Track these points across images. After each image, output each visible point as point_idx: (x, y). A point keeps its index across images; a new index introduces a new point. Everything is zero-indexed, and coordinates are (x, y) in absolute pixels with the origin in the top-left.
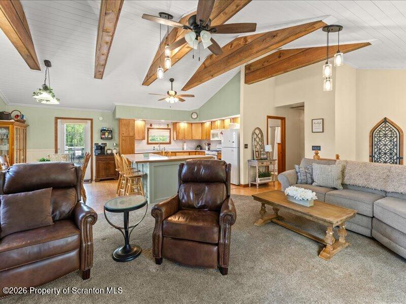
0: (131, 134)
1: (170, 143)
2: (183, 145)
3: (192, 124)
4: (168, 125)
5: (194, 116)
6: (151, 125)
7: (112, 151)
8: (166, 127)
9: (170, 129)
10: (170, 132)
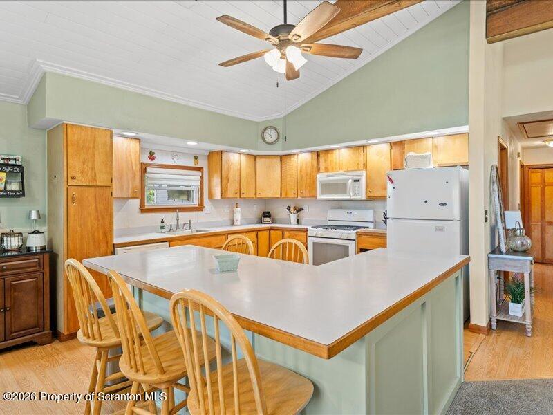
0: (102, 180)
1: (200, 208)
2: (233, 212)
3: (255, 157)
4: (196, 158)
5: (270, 136)
6: (151, 156)
7: (24, 241)
8: (191, 163)
9: (200, 169)
10: (202, 177)
